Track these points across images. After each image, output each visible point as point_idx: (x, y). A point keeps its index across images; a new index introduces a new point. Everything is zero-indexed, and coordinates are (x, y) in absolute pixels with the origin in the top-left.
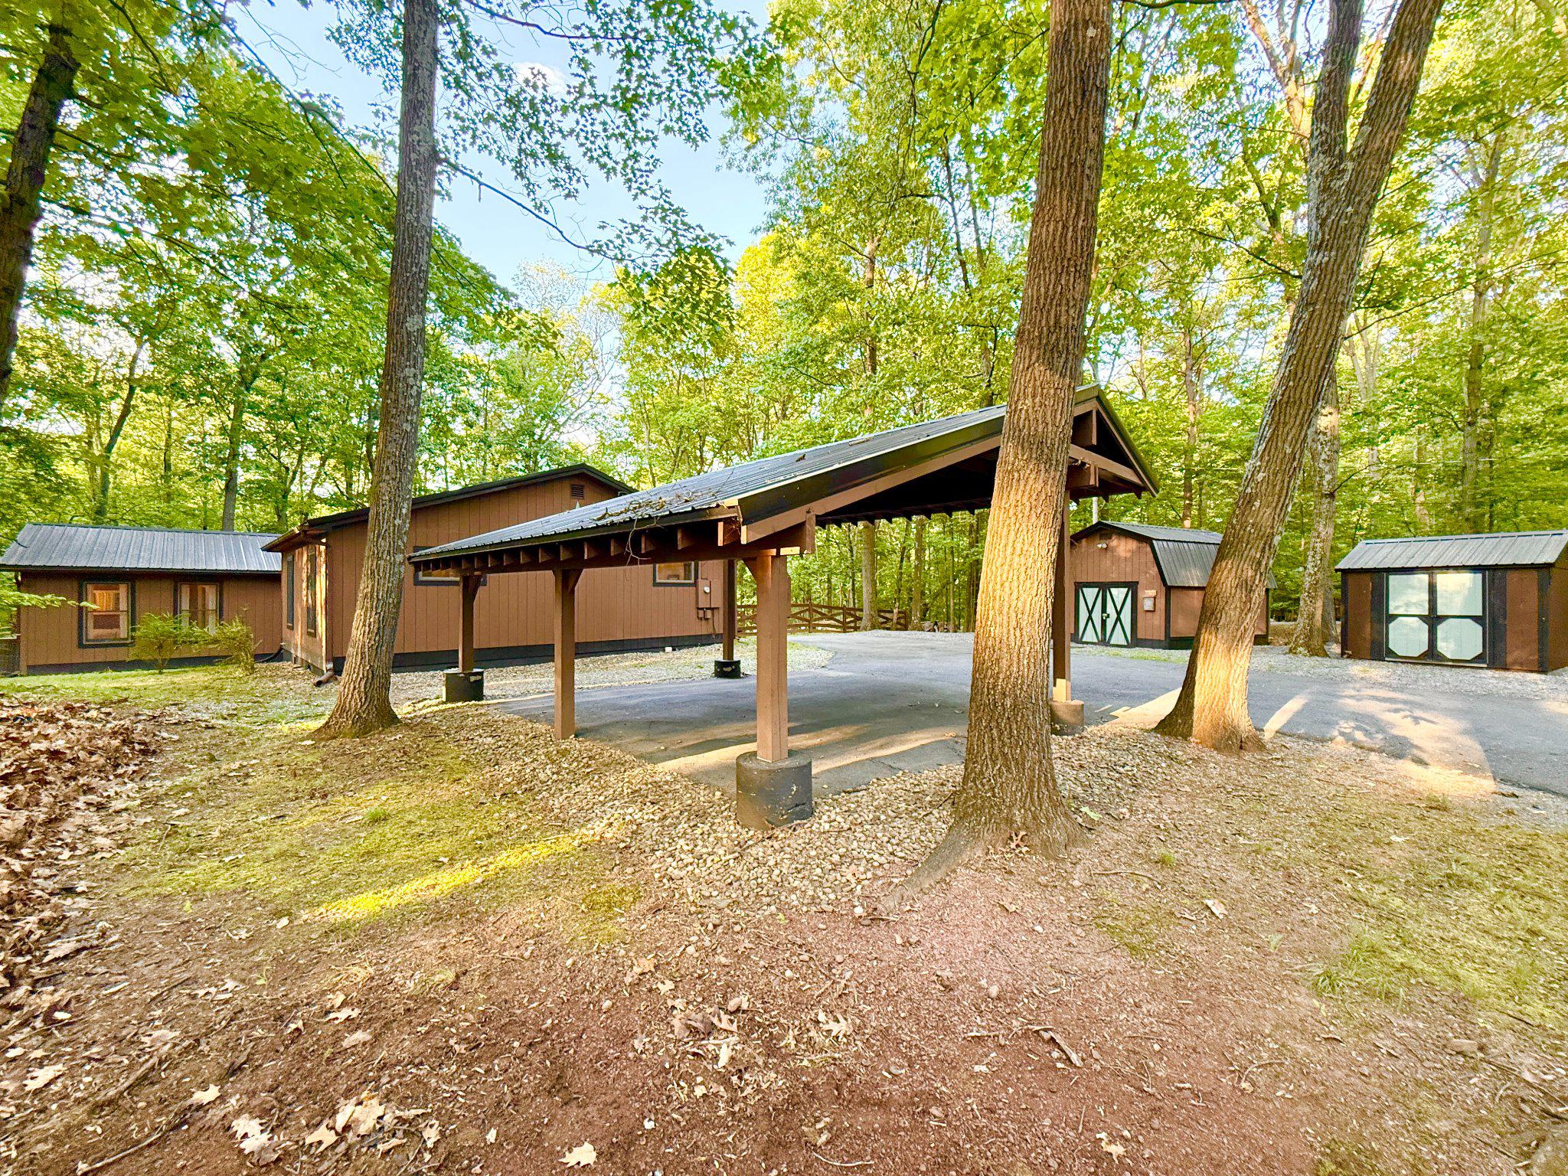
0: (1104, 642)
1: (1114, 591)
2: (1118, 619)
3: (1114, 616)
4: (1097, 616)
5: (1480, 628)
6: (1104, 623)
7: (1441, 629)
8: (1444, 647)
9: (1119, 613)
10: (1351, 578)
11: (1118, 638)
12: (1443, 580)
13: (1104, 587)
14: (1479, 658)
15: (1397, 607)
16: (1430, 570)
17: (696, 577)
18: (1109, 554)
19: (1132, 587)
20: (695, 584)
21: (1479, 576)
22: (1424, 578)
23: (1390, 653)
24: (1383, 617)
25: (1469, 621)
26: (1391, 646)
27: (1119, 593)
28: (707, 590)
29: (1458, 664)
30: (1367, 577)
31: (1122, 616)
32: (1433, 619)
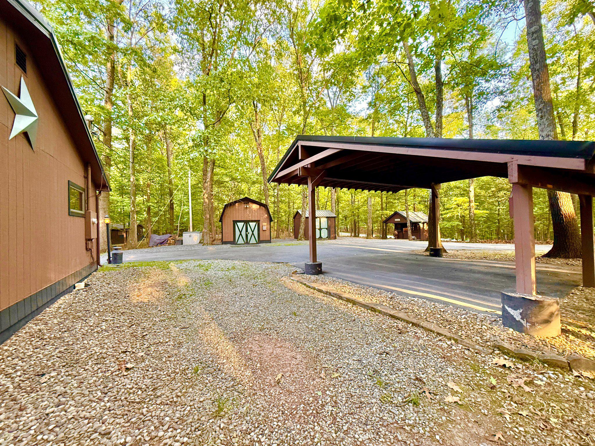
0: (247, 243)
1: (250, 223)
2: (253, 234)
3: (251, 233)
4: (244, 233)
6: (247, 236)
7: (322, 231)
8: (322, 235)
9: (253, 232)
11: (253, 241)
13: (246, 222)
14: (327, 237)
16: (320, 218)
18: (248, 210)
19: (258, 222)
21: (327, 219)
27: (253, 224)
29: (324, 239)
31: (254, 233)
32: (320, 229)
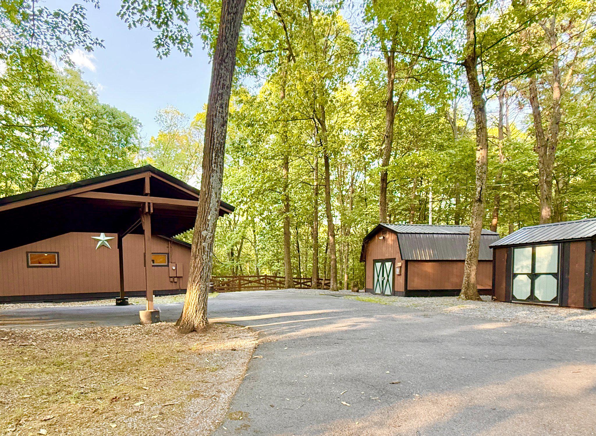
0: (383, 294)
2: (388, 280)
3: (386, 278)
4: (380, 278)
5: (556, 281)
6: (383, 281)
7: (537, 281)
8: (538, 294)
9: (388, 276)
10: (497, 251)
11: (388, 291)
12: (539, 250)
13: (383, 262)
14: (555, 300)
15: (518, 269)
16: (533, 245)
17: (168, 262)
18: (385, 242)
19: (393, 261)
20: (168, 266)
21: (557, 247)
22: (529, 249)
23: (514, 297)
24: (511, 275)
25: (551, 276)
26: (514, 294)
27: (388, 265)
28: (174, 268)
29: (545, 304)
30: (504, 251)
31: (389, 278)
32: (533, 276)
